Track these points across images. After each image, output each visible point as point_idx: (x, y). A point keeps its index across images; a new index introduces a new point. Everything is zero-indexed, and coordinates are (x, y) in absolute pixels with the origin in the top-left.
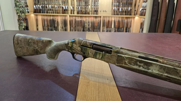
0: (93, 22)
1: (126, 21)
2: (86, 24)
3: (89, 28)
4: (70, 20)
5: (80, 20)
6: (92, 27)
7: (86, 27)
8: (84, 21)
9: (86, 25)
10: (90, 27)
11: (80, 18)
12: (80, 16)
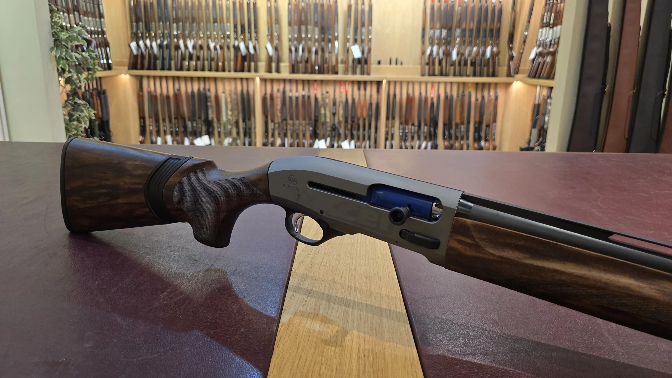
0: (350, 101)
1: (477, 100)
2: (322, 111)
3: (334, 125)
4: (266, 94)
5: (303, 96)
6: (346, 122)
7: (325, 123)
8: (316, 99)
9: (325, 115)
10: (339, 123)
11: (300, 87)
12: (304, 82)
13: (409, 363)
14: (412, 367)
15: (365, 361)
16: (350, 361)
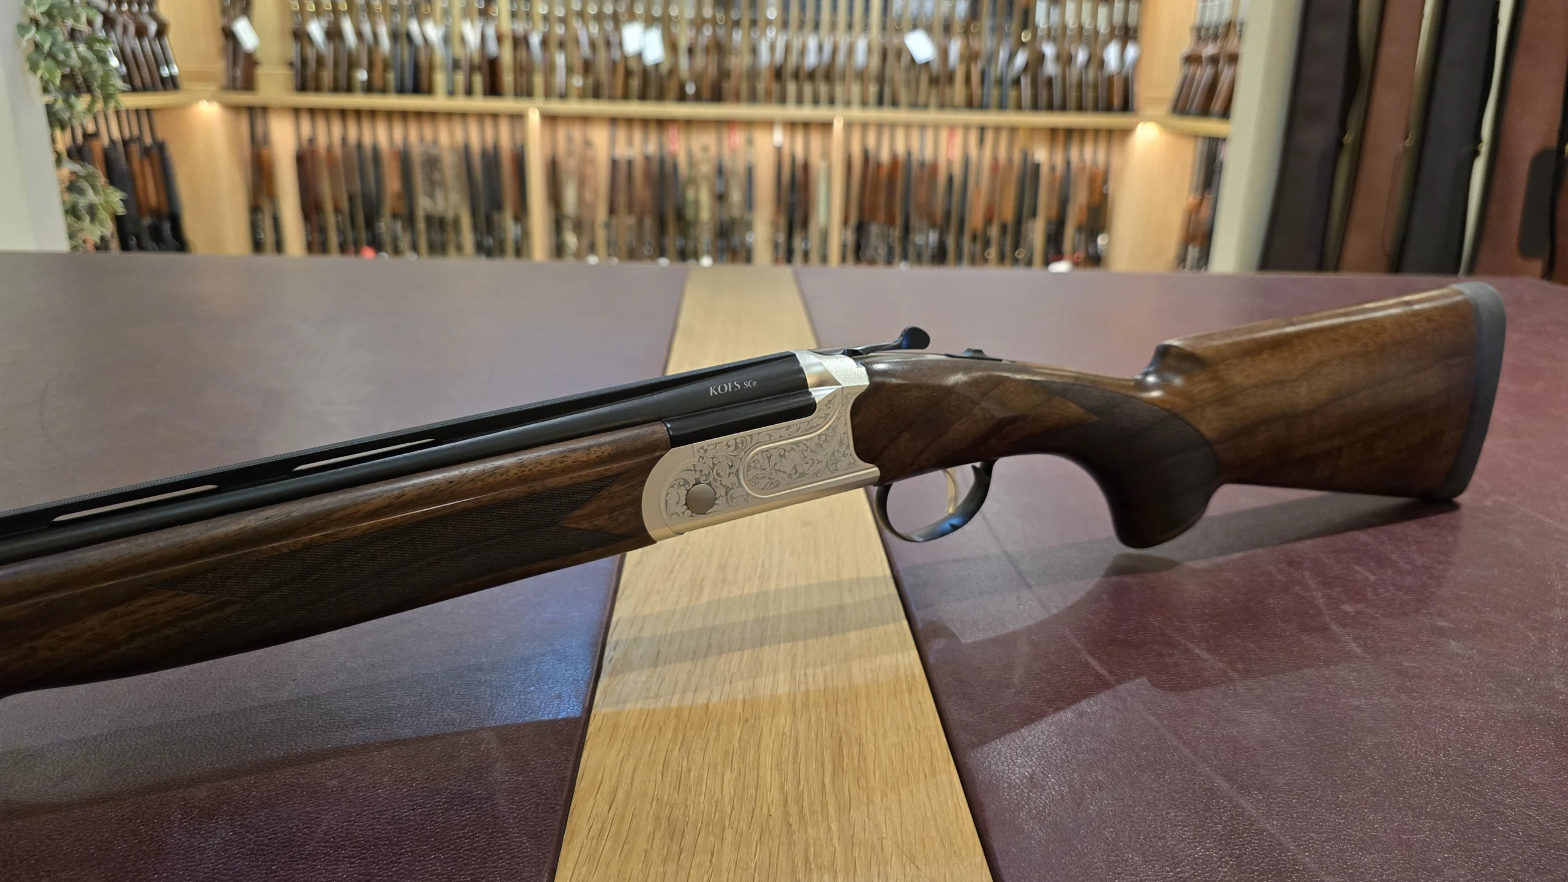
3: (720, 224)
4: (553, 152)
5: (647, 159)
8: (676, 165)
9: (697, 202)
12: (645, 122)
13: (905, 686)
14: (910, 692)
15: (807, 683)
16: (773, 684)
